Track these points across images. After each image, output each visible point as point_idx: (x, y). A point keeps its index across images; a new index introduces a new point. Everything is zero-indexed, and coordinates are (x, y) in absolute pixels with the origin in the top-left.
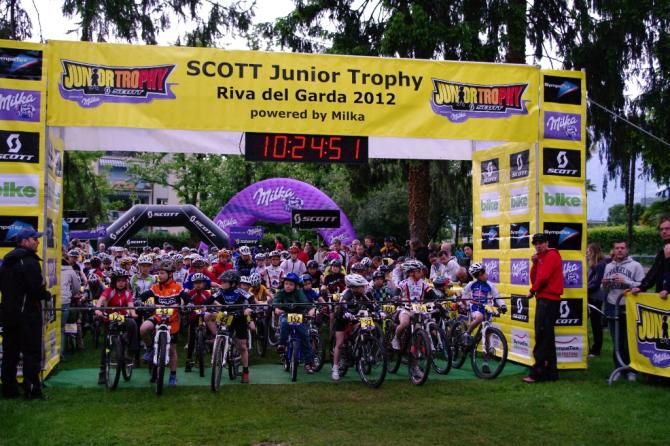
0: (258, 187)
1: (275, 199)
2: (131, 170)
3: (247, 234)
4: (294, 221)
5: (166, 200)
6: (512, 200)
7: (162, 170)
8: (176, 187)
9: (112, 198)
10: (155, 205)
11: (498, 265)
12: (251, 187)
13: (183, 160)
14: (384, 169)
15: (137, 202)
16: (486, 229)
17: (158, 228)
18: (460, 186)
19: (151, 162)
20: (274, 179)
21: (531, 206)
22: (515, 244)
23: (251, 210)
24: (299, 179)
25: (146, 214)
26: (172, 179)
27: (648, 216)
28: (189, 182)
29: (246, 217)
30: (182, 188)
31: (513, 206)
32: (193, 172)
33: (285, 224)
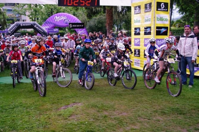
0: (55, 16)
1: (61, 19)
2: (14, 11)
3: (53, 31)
4: (70, 27)
5: (26, 20)
6: (145, 19)
7: (24, 11)
8: (29, 16)
9: (8, 20)
10: (22, 22)
11: (140, 40)
12: (53, 15)
13: (31, 7)
14: (98, 9)
15: (16, 21)
16: (136, 29)
17: (24, 29)
18: (121, 15)
19: (20, 8)
20: (60, 13)
21: (152, 21)
22: (146, 34)
23: (53, 23)
24: (68, 13)
25: (20, 25)
26: (28, 13)
27: (175, 24)
28: (33, 14)
29: (52, 25)
30: (31, 16)
31: (145, 21)
32: (34, 11)
33: (64, 28)
